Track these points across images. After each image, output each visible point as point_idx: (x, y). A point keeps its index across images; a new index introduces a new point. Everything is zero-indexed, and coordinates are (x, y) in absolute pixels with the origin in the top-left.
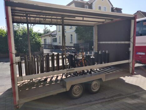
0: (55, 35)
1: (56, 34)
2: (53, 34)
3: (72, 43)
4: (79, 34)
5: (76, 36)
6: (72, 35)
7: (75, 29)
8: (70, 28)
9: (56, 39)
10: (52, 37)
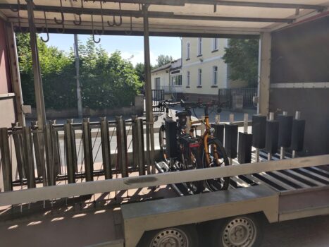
0: (177, 68)
1: (181, 67)
2: (174, 66)
3: (216, 87)
4: (232, 66)
5: (226, 71)
6: (216, 68)
7: (225, 53)
8: (213, 52)
9: (180, 77)
10: (172, 73)
